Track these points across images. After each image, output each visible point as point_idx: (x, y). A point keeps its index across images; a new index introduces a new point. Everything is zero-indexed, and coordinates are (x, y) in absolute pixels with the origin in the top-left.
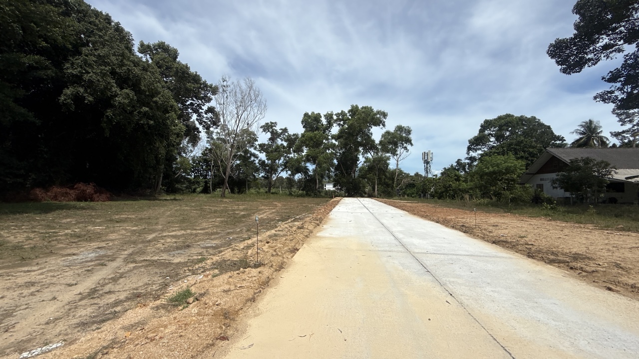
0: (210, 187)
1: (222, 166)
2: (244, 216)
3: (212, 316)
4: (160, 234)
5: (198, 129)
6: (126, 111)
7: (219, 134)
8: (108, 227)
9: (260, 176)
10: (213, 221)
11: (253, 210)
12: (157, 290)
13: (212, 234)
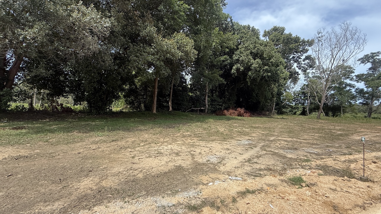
0: (307, 111)
1: (317, 96)
2: (341, 135)
3: (323, 203)
4: (276, 137)
5: (298, 72)
6: (257, 71)
7: (314, 73)
8: (251, 130)
9: (358, 102)
10: (313, 135)
11: (350, 131)
12: (280, 170)
13: (313, 144)
